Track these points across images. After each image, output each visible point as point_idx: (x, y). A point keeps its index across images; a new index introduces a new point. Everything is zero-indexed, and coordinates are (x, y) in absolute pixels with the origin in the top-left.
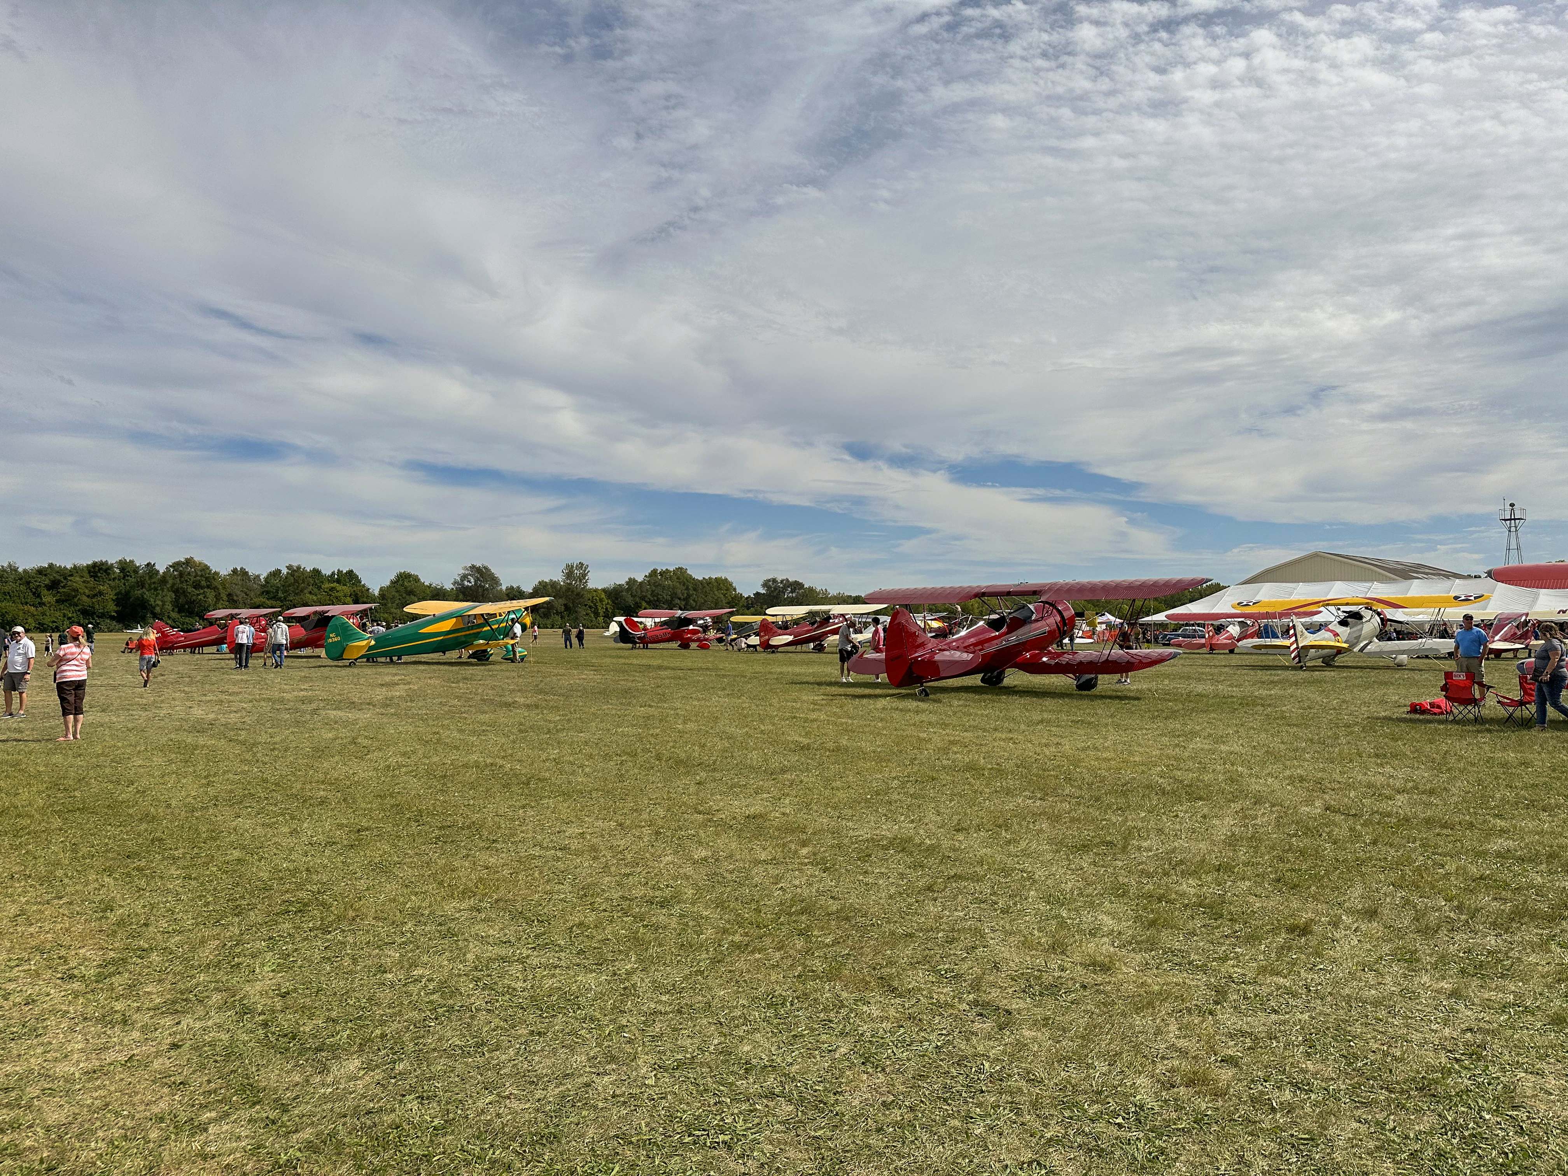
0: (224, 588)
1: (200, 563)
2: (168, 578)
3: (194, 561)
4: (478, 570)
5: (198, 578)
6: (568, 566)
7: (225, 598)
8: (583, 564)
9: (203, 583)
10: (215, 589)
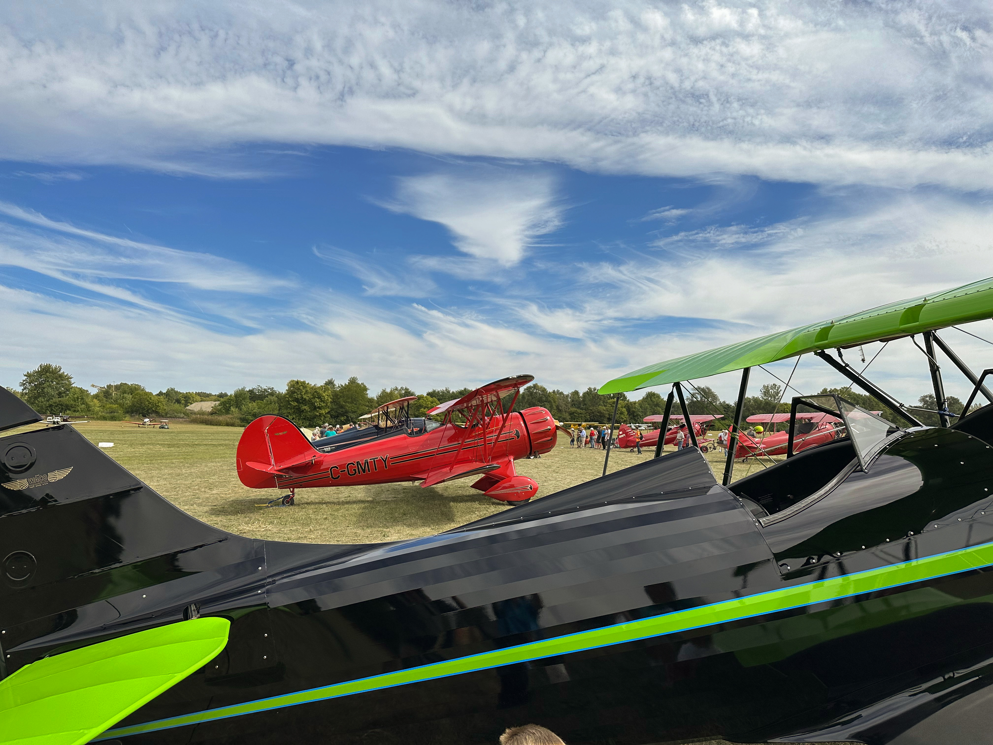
0: (555, 402)
1: (541, 387)
2: (525, 396)
3: (538, 386)
4: (703, 390)
5: (541, 396)
6: (764, 386)
7: (555, 408)
8: (776, 386)
9: (544, 399)
10: (550, 402)
